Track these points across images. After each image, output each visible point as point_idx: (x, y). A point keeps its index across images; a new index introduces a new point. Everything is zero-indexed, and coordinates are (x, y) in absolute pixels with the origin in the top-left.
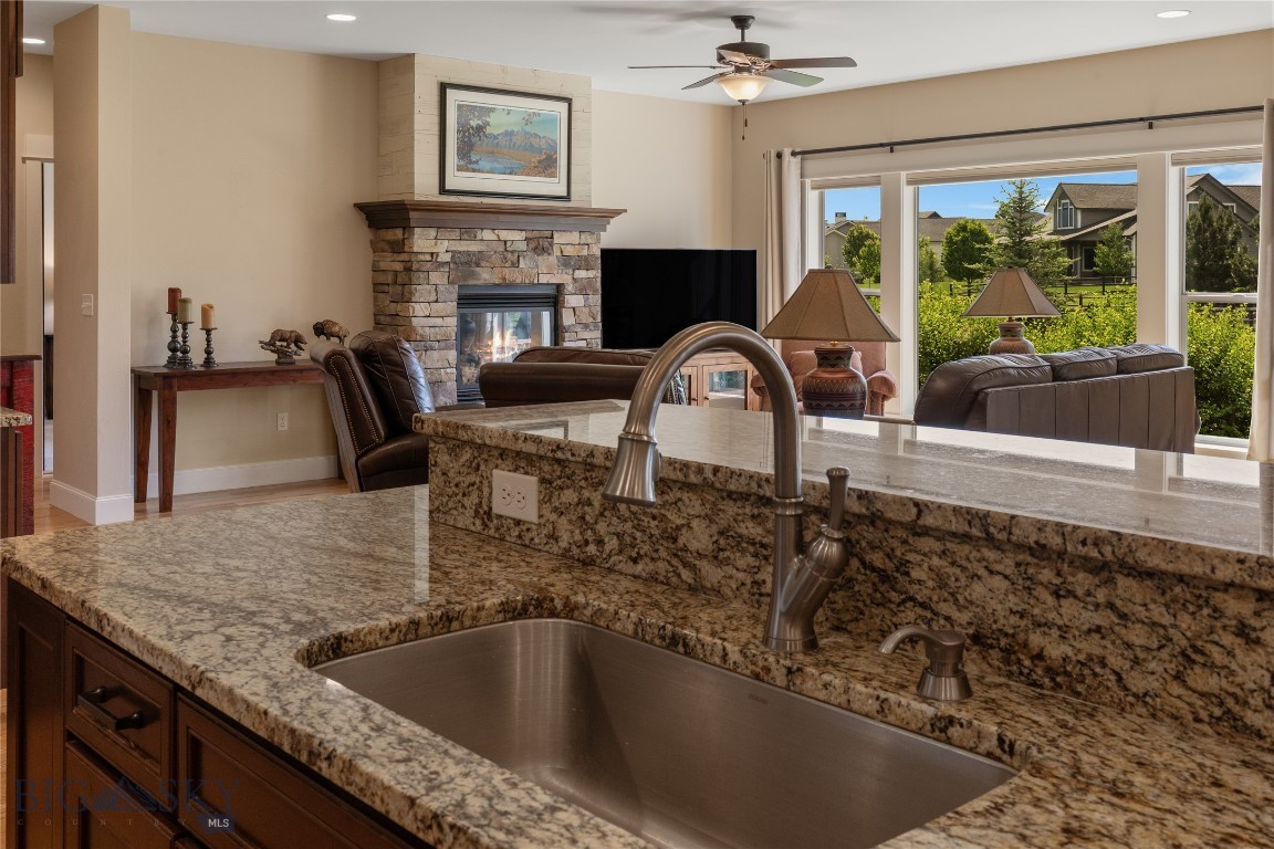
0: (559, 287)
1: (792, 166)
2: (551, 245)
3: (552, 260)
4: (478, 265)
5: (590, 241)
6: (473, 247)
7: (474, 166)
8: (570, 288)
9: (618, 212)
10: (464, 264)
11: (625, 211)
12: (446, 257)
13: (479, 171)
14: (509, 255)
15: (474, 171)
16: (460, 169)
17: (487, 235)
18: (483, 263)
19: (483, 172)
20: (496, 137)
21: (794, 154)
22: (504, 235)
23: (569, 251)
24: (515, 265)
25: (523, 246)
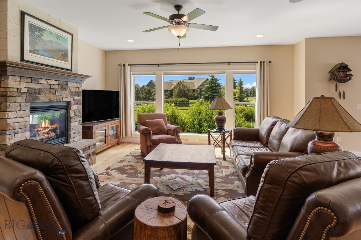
0: (69, 103)
1: (128, 68)
2: (67, 87)
3: (67, 92)
4: (39, 94)
5: (79, 86)
6: (37, 86)
7: (37, 52)
8: (73, 103)
9: (89, 77)
10: (33, 94)
11: (91, 76)
12: (25, 90)
13: (39, 54)
14: (52, 90)
15: (37, 54)
16: (30, 51)
17: (43, 81)
18: (42, 93)
19: (40, 55)
20: (46, 42)
21: (129, 65)
22: (50, 82)
23: (72, 89)
24: (54, 94)
25: (57, 87)
